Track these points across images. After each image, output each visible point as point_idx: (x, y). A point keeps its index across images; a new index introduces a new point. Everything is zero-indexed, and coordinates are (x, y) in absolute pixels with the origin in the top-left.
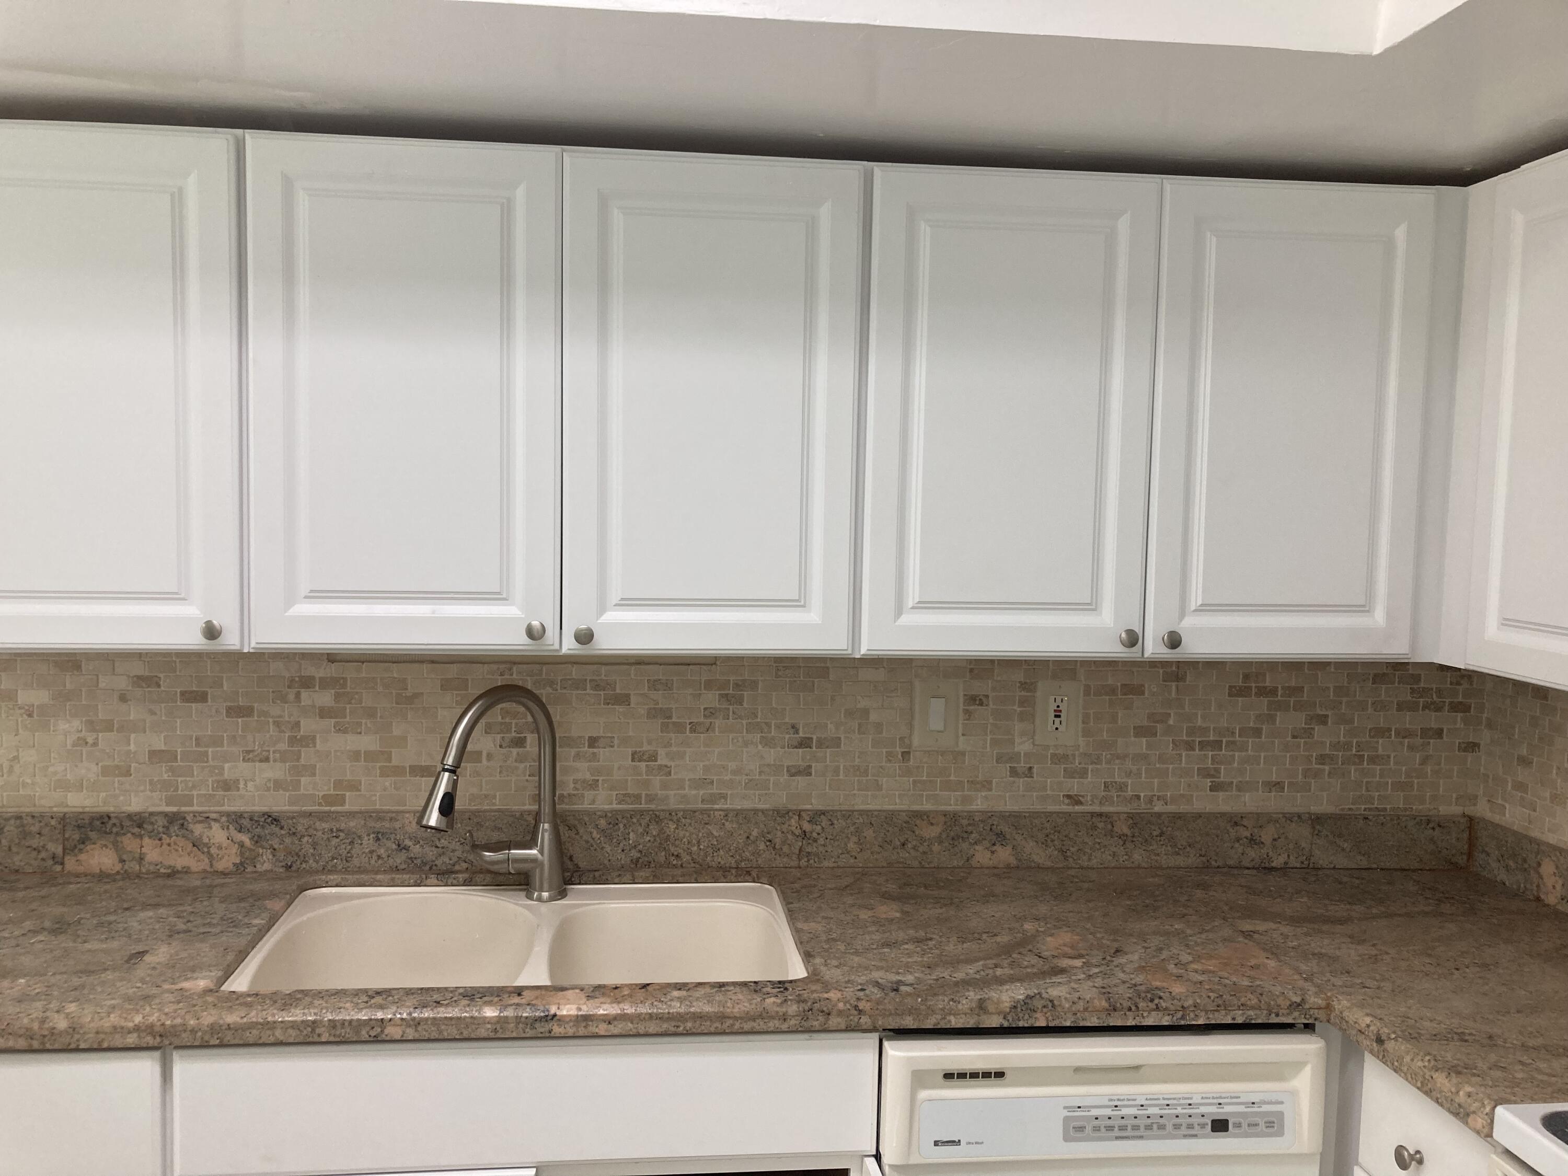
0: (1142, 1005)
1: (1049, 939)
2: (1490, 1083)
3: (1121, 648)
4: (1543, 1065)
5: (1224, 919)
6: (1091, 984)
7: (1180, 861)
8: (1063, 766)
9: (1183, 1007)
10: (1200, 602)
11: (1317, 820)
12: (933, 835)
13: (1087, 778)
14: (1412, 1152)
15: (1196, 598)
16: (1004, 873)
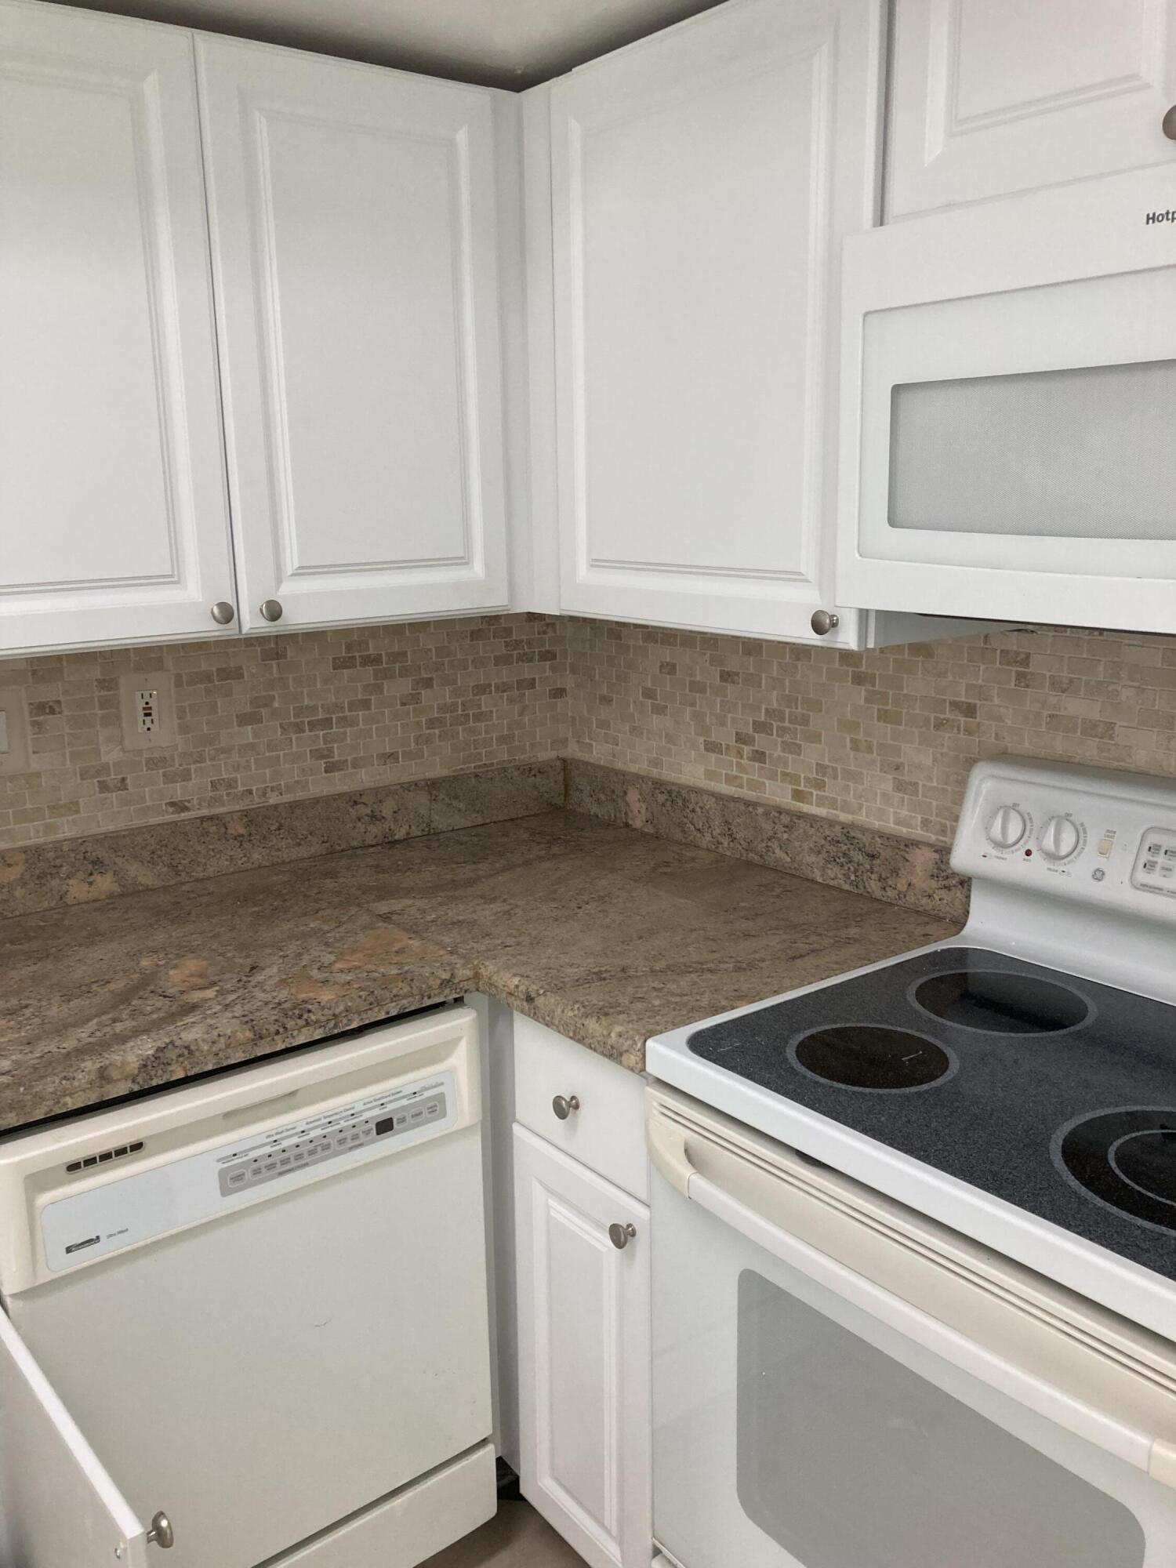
0: (290, 1024)
1: (171, 972)
2: (635, 1017)
3: (214, 626)
4: (672, 986)
5: (359, 905)
6: (230, 1015)
7: (303, 852)
8: (161, 771)
9: (334, 1015)
10: (296, 565)
11: (432, 785)
12: (12, 878)
13: (191, 779)
14: (568, 1100)
15: (291, 562)
16: (108, 904)
